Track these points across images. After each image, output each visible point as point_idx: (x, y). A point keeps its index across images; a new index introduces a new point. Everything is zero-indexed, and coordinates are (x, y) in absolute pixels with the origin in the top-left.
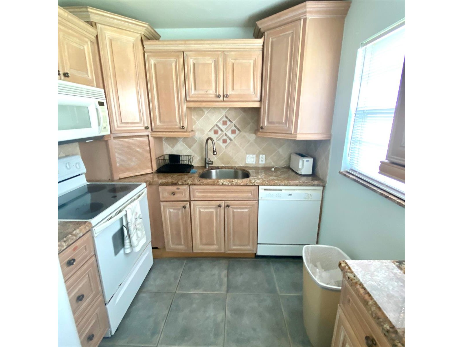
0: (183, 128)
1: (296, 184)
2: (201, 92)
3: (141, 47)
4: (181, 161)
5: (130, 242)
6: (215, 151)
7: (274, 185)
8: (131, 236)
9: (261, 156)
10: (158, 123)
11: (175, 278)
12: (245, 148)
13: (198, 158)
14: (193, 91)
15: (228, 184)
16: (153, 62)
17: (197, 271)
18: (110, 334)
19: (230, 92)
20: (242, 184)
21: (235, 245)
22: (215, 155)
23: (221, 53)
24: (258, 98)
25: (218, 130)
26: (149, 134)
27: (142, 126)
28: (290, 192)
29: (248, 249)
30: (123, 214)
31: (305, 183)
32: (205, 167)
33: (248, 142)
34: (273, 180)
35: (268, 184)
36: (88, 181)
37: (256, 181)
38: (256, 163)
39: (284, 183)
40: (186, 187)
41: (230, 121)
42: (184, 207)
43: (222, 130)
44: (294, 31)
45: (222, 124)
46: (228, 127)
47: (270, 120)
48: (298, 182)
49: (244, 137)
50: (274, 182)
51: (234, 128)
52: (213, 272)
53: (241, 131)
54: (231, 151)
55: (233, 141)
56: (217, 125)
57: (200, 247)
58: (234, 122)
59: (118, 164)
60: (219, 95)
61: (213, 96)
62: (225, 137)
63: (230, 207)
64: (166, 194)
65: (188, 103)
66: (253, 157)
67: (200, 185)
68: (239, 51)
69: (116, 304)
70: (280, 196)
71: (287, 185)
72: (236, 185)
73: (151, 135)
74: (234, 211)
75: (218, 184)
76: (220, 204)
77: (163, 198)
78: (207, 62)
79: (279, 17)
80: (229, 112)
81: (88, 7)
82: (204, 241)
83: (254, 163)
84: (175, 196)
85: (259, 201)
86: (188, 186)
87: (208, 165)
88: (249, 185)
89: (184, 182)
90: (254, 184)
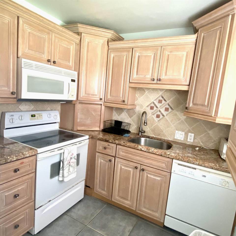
0: (124, 101)
1: (212, 167)
2: (141, 76)
3: (106, 46)
4: (122, 126)
5: (63, 173)
6: (146, 122)
7: (188, 162)
8: (64, 169)
9: (190, 134)
10: (109, 97)
11: (92, 215)
12: (175, 124)
13: (135, 126)
14: (135, 76)
15: (145, 151)
16: (112, 55)
17: (110, 217)
18: (34, 233)
19: (163, 77)
20: (157, 153)
21: (145, 207)
22: (145, 125)
23: (160, 48)
24: (188, 83)
25: (154, 107)
26: (102, 103)
27: (98, 98)
28: (205, 174)
29: (156, 215)
30: (62, 151)
31: (221, 168)
32: (139, 134)
33: (179, 120)
34: (188, 157)
35: (181, 159)
36: (60, 128)
37: (171, 154)
38: (184, 139)
39: (198, 162)
40: (114, 146)
41: (165, 101)
42: (110, 161)
43: (157, 107)
44: (222, 26)
45: (158, 102)
46: (162, 105)
47: (194, 102)
48: (214, 165)
49: (176, 115)
50: (188, 159)
51: (168, 107)
52: (121, 224)
53: (173, 110)
54: (162, 125)
55: (166, 117)
56: (154, 103)
57: (117, 198)
58: (168, 102)
59: (78, 120)
60: (154, 79)
61: (150, 79)
62: (159, 113)
63: (144, 171)
64: (101, 148)
65: (130, 84)
66: (182, 133)
67: (124, 146)
68: (175, 45)
69: (43, 213)
70: (193, 175)
71: (201, 166)
72: (152, 153)
73: (103, 104)
74: (148, 176)
75: (137, 148)
76: (137, 166)
77: (98, 150)
78: (149, 54)
79: (210, 16)
80: (166, 93)
81: (78, 24)
82: (121, 194)
83: (182, 139)
84: (106, 150)
85: (172, 174)
86: (116, 145)
87: (141, 134)
88: (164, 156)
89: (113, 141)
90: (168, 156)
